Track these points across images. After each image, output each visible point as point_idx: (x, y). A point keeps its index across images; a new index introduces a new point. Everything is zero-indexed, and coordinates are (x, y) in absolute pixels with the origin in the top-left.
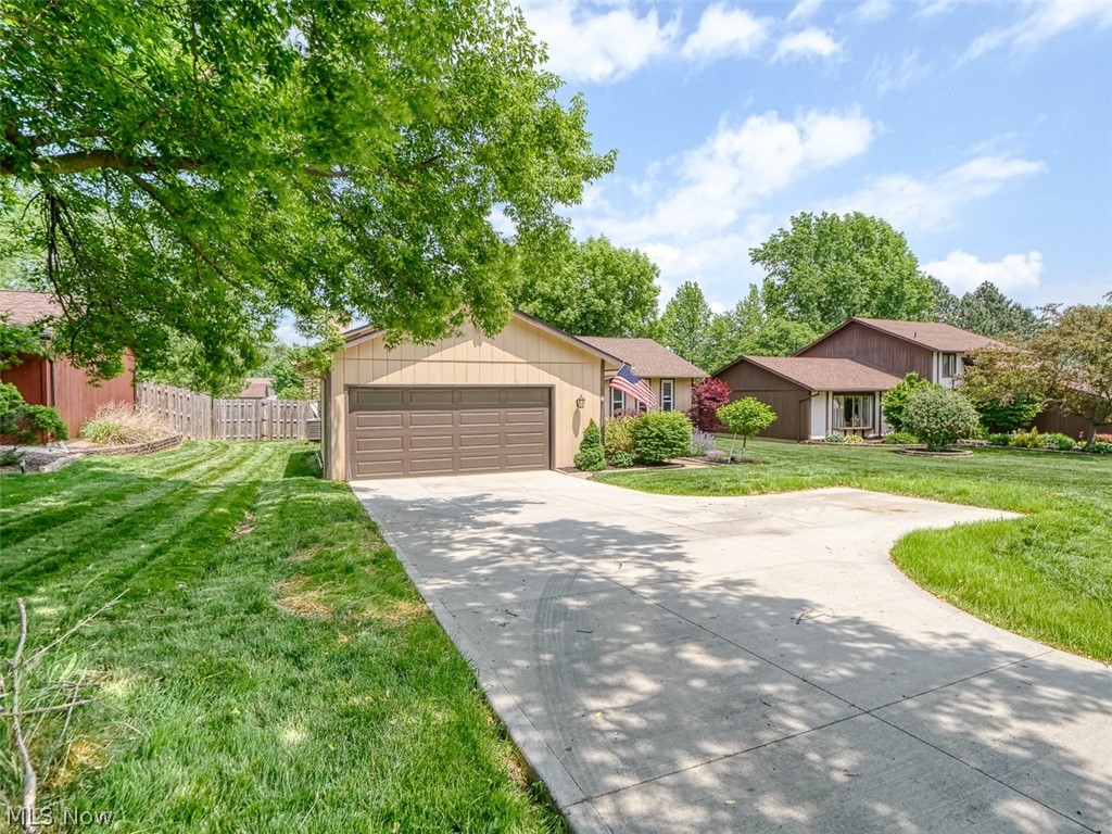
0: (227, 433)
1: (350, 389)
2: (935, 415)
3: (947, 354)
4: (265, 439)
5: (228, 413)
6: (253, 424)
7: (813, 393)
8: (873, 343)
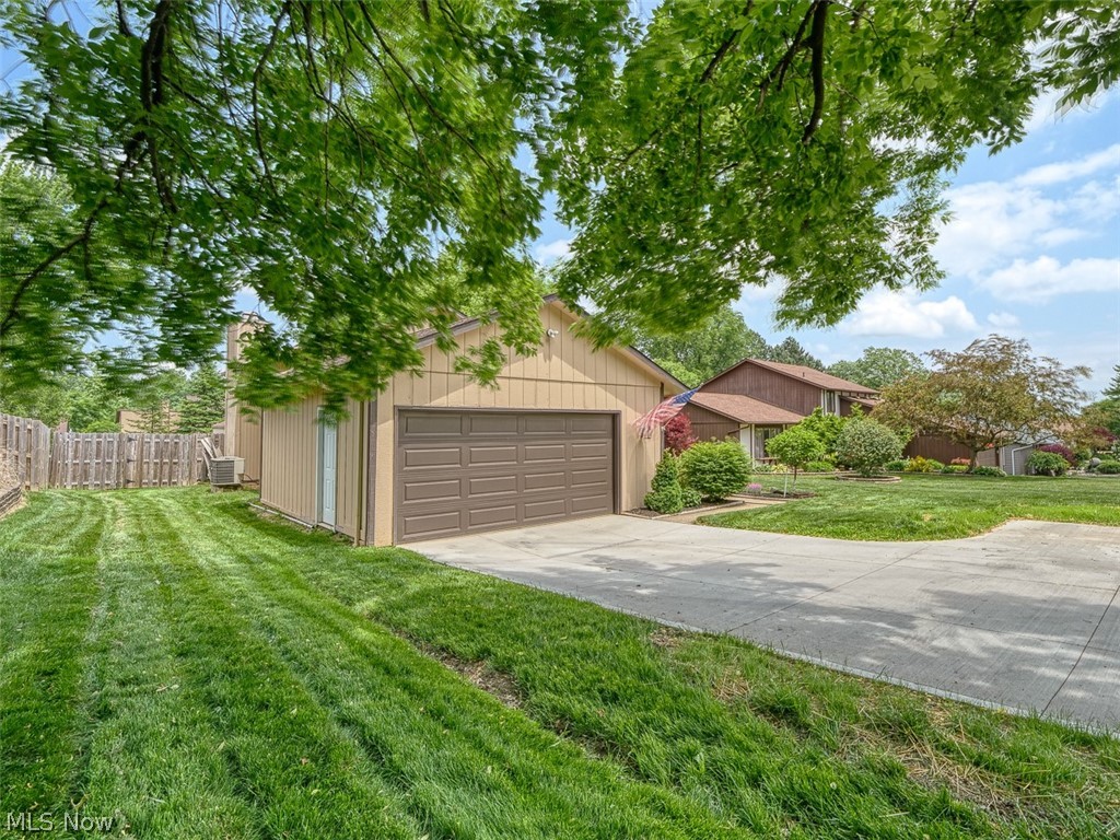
0: (74, 479)
1: (401, 412)
2: (871, 444)
3: (831, 391)
4: (130, 486)
5: (76, 451)
6: (114, 467)
7: (742, 426)
8: (766, 380)
